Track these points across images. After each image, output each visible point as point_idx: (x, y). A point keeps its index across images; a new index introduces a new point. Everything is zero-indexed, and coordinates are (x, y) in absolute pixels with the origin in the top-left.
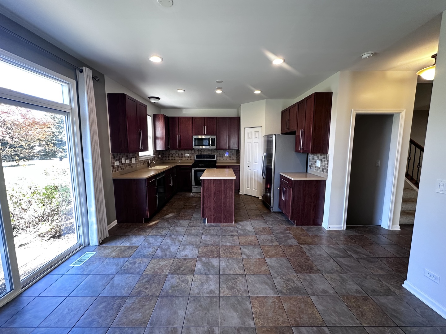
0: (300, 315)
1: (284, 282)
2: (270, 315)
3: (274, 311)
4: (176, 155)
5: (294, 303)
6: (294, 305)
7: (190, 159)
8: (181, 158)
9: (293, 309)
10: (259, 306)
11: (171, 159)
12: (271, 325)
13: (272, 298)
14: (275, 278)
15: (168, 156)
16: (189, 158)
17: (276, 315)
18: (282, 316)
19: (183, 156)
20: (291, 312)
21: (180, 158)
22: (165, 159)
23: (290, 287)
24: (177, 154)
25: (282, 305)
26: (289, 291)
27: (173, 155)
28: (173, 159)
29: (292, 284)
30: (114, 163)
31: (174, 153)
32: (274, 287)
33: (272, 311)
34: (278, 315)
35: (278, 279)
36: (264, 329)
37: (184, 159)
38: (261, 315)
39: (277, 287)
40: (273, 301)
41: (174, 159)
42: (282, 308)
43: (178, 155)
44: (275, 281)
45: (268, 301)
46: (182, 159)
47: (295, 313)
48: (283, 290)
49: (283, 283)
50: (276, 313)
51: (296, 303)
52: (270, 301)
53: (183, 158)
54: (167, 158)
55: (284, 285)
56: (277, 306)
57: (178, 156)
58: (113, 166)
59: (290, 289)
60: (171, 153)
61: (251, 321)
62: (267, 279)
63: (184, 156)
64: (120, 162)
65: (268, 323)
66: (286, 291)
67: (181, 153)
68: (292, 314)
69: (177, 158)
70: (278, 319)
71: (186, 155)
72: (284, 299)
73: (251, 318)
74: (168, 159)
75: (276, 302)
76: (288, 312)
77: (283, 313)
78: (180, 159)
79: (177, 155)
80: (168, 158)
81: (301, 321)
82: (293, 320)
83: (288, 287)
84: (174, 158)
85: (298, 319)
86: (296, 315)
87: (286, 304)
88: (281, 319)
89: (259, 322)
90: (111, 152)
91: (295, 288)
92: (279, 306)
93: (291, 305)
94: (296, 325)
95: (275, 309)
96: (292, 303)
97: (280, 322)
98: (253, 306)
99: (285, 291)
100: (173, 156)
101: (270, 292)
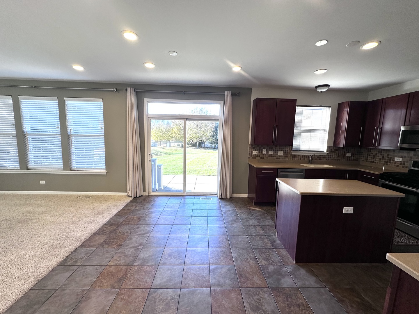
0: (124, 300)
1: (166, 299)
2: (136, 276)
3: (138, 280)
4: (378, 156)
5: (137, 299)
6: (136, 299)
7: (403, 167)
8: (387, 162)
9: (133, 297)
10: (147, 271)
11: (371, 162)
12: (129, 275)
13: (150, 281)
14: (174, 292)
15: (367, 157)
16: (401, 164)
17: (134, 280)
18: (131, 285)
19: (390, 160)
20: (131, 293)
21: (385, 162)
22: (363, 161)
23: (157, 303)
24: (381, 155)
25: (141, 288)
26: (153, 300)
27: (374, 156)
28: (373, 162)
29: (161, 308)
30: (252, 152)
31: (376, 154)
32: (162, 287)
33: (139, 279)
34: (134, 282)
35: (171, 294)
36: (128, 270)
37: (392, 165)
38: (139, 270)
39: (162, 290)
40: (147, 282)
41: (375, 163)
42: (138, 287)
43: (383, 157)
44: (170, 290)
45: (149, 278)
46: (387, 165)
47: (129, 297)
48: (156, 294)
49: (166, 297)
50: (136, 281)
51: (136, 302)
52: (148, 279)
53: (390, 163)
54: (365, 159)
55: (161, 298)
56: (142, 284)
57: (383, 159)
58: (251, 153)
59: (155, 302)
60: (372, 153)
61: (138, 264)
62: (173, 283)
63: (393, 160)
64: (259, 152)
65: (131, 273)
66: (154, 297)
67: (388, 155)
68: (128, 293)
69: (380, 161)
70: (131, 281)
71: (396, 158)
72: (146, 292)
73: (140, 264)
74: (367, 161)
75: (145, 284)
76: (132, 290)
77: (134, 286)
78: (384, 164)
79: (381, 157)
80: (367, 159)
81: (119, 299)
82: (124, 292)
83: (157, 301)
84: (376, 160)
85: (122, 297)
86: (126, 297)
87: (140, 291)
88: (129, 283)
89: (135, 268)
90: (250, 143)
91: (155, 309)
92: (140, 285)
93: (137, 296)
94: (119, 293)
95: (139, 281)
96: (138, 298)
97: (128, 282)
98: (148, 266)
99: (154, 295)
100: (374, 158)
101: (157, 281)
